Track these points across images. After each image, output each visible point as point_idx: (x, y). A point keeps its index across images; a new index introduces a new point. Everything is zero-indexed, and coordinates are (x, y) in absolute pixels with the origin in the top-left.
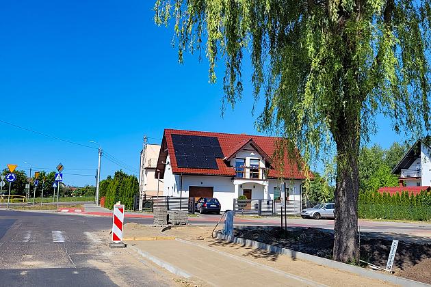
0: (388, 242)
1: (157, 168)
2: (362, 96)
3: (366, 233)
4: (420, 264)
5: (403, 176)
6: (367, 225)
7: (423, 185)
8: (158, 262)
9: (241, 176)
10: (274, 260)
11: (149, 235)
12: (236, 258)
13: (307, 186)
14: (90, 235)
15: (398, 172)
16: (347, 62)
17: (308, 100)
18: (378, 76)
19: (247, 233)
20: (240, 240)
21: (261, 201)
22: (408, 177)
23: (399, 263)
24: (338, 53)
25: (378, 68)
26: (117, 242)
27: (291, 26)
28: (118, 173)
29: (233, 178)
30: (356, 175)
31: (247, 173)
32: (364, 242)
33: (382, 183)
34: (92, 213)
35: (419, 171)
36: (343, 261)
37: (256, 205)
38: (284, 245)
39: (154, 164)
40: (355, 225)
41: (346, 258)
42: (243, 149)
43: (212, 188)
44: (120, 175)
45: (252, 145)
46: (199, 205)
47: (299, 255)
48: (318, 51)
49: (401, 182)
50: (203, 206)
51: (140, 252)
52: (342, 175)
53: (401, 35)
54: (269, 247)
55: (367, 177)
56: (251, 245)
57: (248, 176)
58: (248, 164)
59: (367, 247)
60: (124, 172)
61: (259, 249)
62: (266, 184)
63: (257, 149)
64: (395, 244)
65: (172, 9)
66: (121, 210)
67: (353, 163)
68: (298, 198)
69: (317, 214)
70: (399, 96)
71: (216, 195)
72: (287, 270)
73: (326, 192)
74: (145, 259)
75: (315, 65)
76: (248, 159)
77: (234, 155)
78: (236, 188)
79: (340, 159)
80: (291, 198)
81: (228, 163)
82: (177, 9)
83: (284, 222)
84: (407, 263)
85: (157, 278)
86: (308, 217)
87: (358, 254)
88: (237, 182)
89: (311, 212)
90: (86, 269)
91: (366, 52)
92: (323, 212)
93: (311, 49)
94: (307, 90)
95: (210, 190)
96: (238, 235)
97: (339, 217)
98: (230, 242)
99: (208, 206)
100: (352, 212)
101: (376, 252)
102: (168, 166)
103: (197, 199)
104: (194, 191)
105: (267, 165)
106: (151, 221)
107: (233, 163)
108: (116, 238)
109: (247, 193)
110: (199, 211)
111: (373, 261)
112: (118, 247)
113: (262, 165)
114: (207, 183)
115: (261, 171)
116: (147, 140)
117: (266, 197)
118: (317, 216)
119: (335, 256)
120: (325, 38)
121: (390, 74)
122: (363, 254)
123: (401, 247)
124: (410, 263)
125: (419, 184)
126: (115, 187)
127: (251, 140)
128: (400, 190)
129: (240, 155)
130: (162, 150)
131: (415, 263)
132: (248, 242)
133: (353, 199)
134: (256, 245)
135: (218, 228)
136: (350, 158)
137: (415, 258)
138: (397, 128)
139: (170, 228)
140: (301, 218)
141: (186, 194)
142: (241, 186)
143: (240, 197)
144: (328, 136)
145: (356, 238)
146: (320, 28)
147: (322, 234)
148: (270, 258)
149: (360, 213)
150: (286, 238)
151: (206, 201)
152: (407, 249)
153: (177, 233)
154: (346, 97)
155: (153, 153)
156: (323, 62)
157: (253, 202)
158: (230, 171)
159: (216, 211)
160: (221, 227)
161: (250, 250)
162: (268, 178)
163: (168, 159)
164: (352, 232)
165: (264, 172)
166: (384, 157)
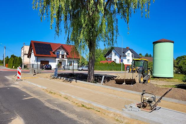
0: (102, 77)
1: (28, 54)
2: (96, 36)
3: (96, 74)
4: (109, 82)
5: (107, 58)
6: (97, 72)
7: (112, 60)
8: (35, 85)
9: (58, 57)
10: (71, 83)
11: (29, 77)
12: (60, 82)
13: (80, 61)
14: (7, 77)
15: (105, 56)
16: (93, 26)
17: (81, 36)
18: (101, 31)
19: (62, 75)
20: (59, 77)
21: (65, 65)
22: (108, 58)
23: (104, 82)
24: (90, 23)
25: (101, 28)
26: (19, 79)
27: (76, 11)
28: (12, 55)
29: (56, 58)
30: (94, 58)
31: (61, 56)
32: (96, 77)
33: (101, 60)
34: (4, 70)
35: (111, 56)
36: (90, 82)
37: (63, 67)
38: (73, 79)
39: (27, 53)
40: (93, 72)
41: (91, 81)
42: (59, 48)
43: (48, 61)
44: (13, 56)
45: (62, 47)
46: (44, 67)
47: (78, 81)
48: (85, 22)
49: (106, 59)
50: (45, 67)
51: (28, 82)
52: (90, 58)
53: (107, 19)
54: (69, 79)
55: (97, 58)
56: (63, 79)
57: (61, 57)
58: (61, 53)
59: (96, 78)
60: (14, 55)
61: (66, 80)
62: (67, 60)
63: (64, 49)
64: (103, 77)
65: (39, 4)
66: (20, 69)
67: (93, 55)
68: (77, 64)
69: (82, 69)
70: (106, 36)
71: (50, 63)
72: (75, 85)
73: (86, 63)
74: (30, 84)
75: (84, 26)
76: (61, 52)
77: (56, 51)
78: (57, 61)
79: (90, 54)
80: (74, 64)
81: (54, 53)
82: (40, 4)
83: (73, 72)
84: (106, 82)
85: (37, 89)
86: (79, 70)
87: (94, 80)
88: (57, 59)
89: (80, 69)
90: (11, 87)
91: (98, 24)
92: (84, 68)
93: (83, 21)
94: (81, 33)
95: (48, 62)
96: (59, 76)
97: (89, 70)
98: (57, 78)
99: (47, 67)
100: (93, 68)
101: (99, 79)
102: (32, 54)
103: (43, 65)
104: (42, 62)
105: (67, 54)
106: (29, 72)
107: (56, 53)
108: (18, 78)
109: (60, 63)
110: (44, 69)
111: (98, 82)
112: (20, 81)
113: (65, 54)
114: (47, 59)
115: (65, 56)
116: (25, 44)
117: (66, 64)
118: (82, 70)
119: (88, 81)
120: (87, 17)
121: (104, 31)
122: (95, 80)
123: (105, 78)
124: (107, 82)
125: (111, 60)
126: (12, 61)
127: (62, 45)
128: (106, 62)
129: (58, 50)
130: (30, 48)
131: (108, 82)
132: (62, 78)
133: (93, 65)
134: (65, 79)
135: (52, 74)
136: (93, 54)
137: (108, 80)
138: (105, 45)
139: (35, 74)
140: (77, 71)
141: (39, 63)
142: (58, 61)
143: (58, 64)
144: (87, 47)
145: (94, 75)
146: (86, 15)
147: (84, 75)
148: (69, 82)
149: (95, 68)
150: (73, 76)
151: (46, 65)
152: (106, 78)
153: (38, 76)
154: (92, 36)
155: (27, 49)
156: (86, 25)
157: (62, 66)
158: (55, 55)
159: (50, 69)
160: (53, 74)
161: (63, 80)
162: (67, 58)
163: (33, 51)
164: (92, 74)
165: (66, 56)
166: (102, 52)
